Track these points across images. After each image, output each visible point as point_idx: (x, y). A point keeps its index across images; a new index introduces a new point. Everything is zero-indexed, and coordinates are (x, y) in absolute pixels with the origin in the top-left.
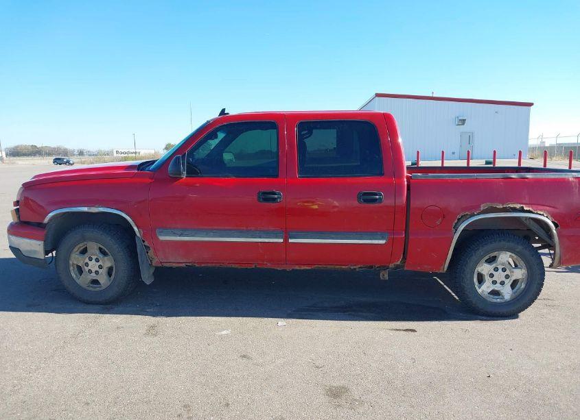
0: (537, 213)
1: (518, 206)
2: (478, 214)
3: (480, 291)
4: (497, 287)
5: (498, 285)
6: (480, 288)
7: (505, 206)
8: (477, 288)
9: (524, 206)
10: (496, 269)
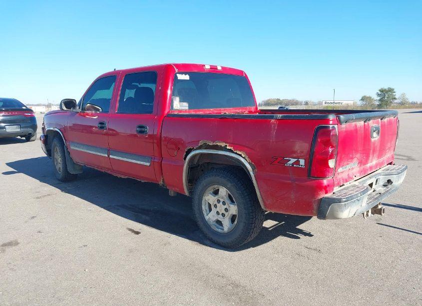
0: (236, 153)
1: (223, 145)
2: (197, 149)
3: (207, 218)
4: (220, 218)
5: (220, 216)
6: (207, 215)
7: (214, 144)
8: (205, 215)
9: (228, 145)
10: (219, 201)
